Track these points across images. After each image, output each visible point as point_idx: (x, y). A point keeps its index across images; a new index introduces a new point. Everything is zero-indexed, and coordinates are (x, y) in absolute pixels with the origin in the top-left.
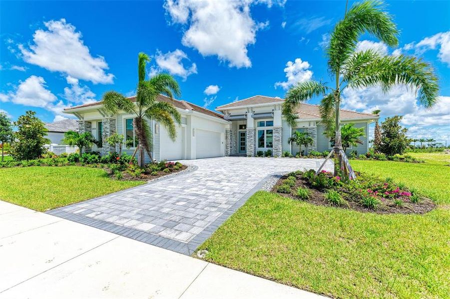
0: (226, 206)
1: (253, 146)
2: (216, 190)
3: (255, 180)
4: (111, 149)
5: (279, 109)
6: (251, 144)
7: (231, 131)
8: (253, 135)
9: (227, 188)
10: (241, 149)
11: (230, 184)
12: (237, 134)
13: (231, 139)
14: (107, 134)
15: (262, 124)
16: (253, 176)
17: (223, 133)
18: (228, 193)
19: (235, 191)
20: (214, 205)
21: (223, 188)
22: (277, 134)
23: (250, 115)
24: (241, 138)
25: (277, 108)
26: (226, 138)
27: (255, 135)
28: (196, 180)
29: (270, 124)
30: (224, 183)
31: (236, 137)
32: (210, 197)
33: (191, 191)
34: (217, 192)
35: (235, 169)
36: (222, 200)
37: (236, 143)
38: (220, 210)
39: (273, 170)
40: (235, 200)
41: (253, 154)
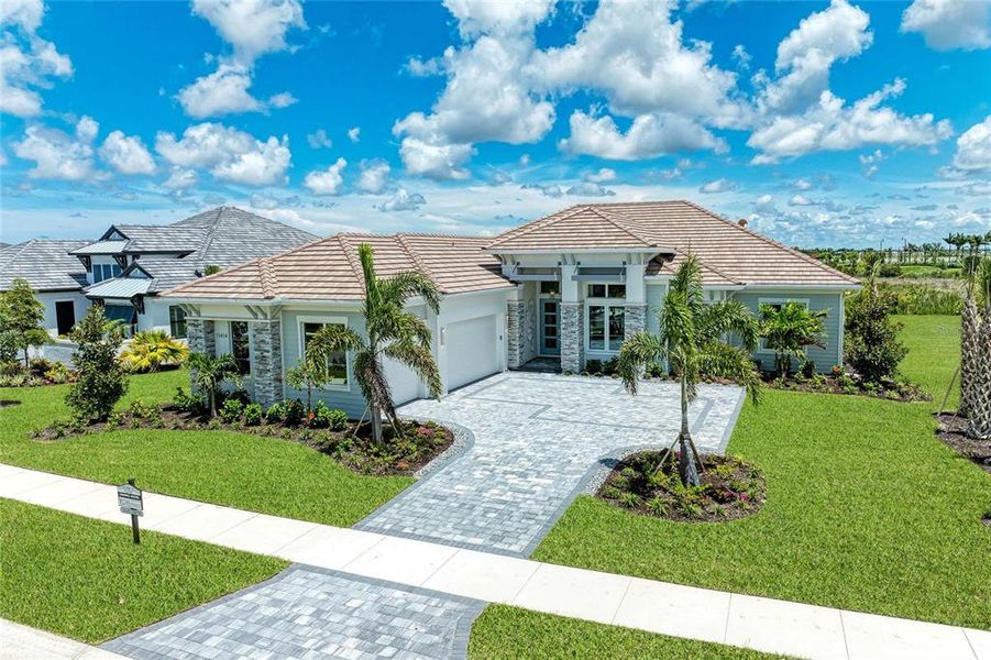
0: (544, 518)
1: (576, 346)
2: (525, 493)
3: (576, 472)
4: (275, 387)
5: (640, 263)
6: (572, 342)
7: (521, 306)
8: (575, 320)
9: (538, 489)
10: (547, 346)
11: (542, 481)
12: (535, 306)
13: (521, 326)
14: (265, 354)
15: (598, 291)
16: (575, 460)
17: (502, 315)
18: (541, 498)
19: (552, 495)
20: (529, 515)
21: (534, 489)
22: (632, 322)
23: (569, 271)
24: (547, 316)
25: (634, 260)
26: (510, 323)
27: (581, 321)
28: (488, 473)
29: (618, 291)
30: (533, 479)
31: (534, 315)
32: (521, 506)
33: (492, 494)
34: (528, 496)
35: (543, 440)
36: (536, 508)
37: (534, 330)
38: (538, 522)
39: (609, 443)
40: (552, 509)
41: (576, 366)
